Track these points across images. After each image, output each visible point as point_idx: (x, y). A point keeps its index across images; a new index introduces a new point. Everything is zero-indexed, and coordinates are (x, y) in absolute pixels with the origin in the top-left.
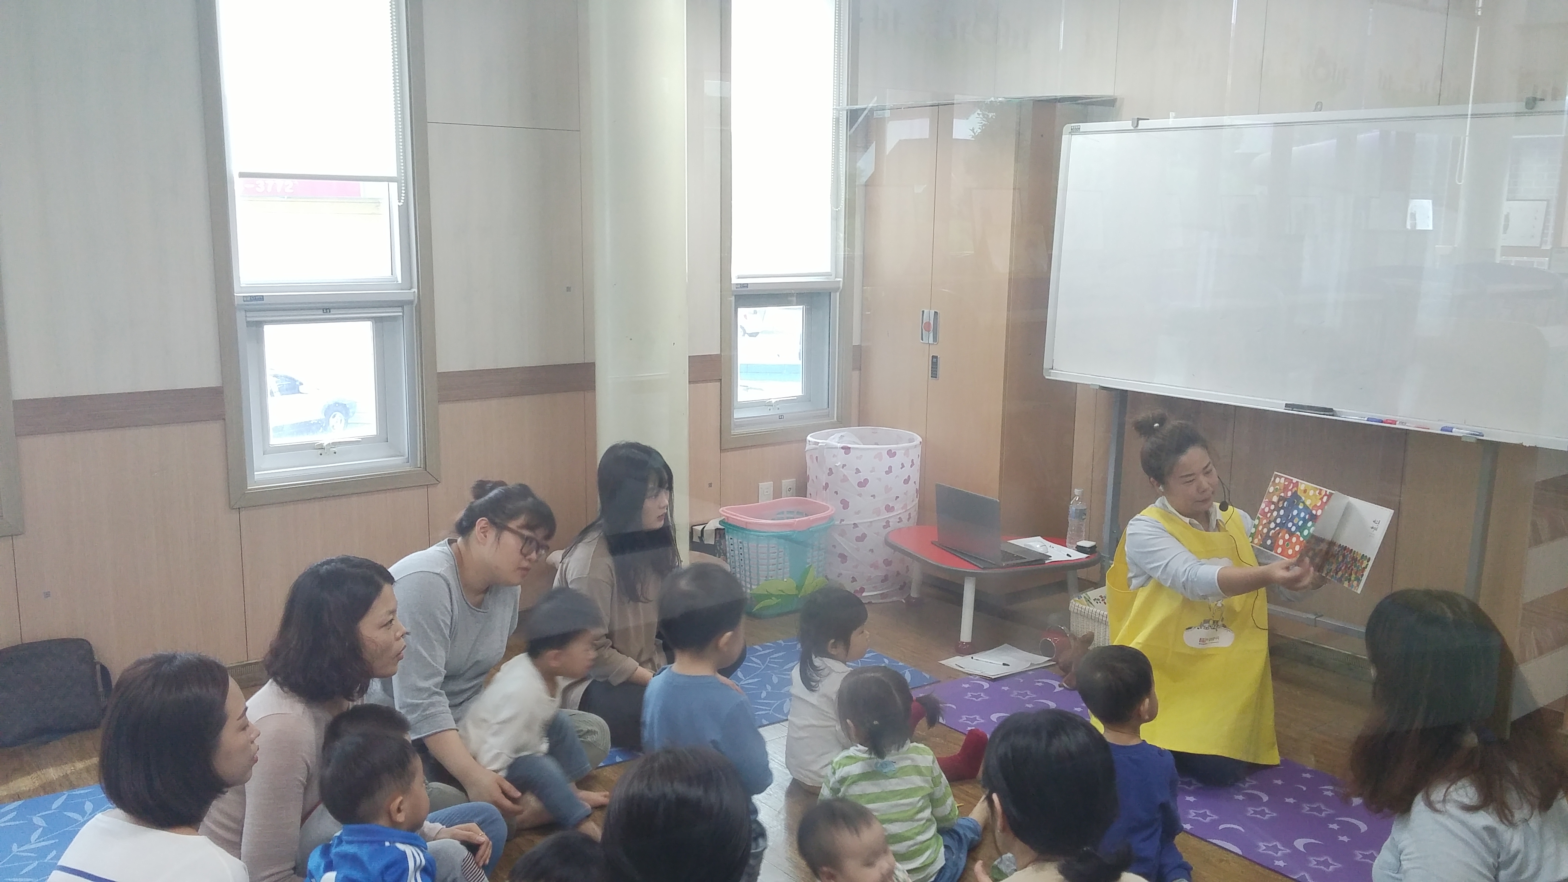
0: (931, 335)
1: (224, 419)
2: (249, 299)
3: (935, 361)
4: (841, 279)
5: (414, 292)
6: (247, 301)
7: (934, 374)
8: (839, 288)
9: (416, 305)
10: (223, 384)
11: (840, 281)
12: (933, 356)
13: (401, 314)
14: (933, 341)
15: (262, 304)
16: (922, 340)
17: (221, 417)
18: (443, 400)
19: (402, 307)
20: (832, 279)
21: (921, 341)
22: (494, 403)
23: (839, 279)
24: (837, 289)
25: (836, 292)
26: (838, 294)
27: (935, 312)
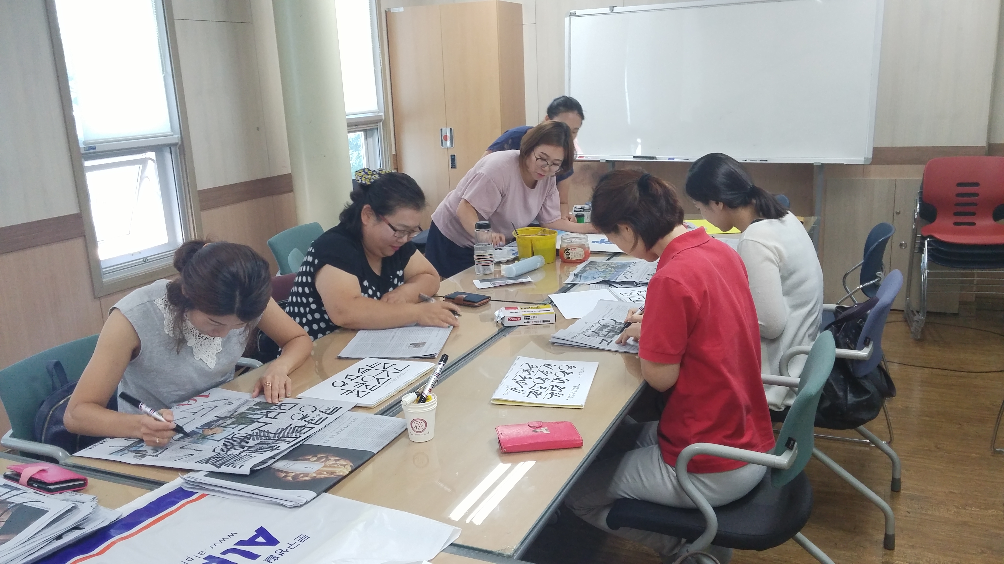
0: (449, 143)
1: (85, 236)
2: (87, 149)
3: (453, 159)
5: (178, 137)
6: (87, 150)
7: (453, 165)
8: (382, 119)
9: (180, 145)
10: (80, 210)
11: (382, 115)
12: (451, 156)
14: (451, 146)
15: (94, 153)
16: (442, 145)
17: (83, 235)
18: (203, 209)
19: (170, 148)
20: (376, 114)
21: (442, 147)
22: (228, 207)
23: (380, 114)
24: (381, 121)
26: (381, 123)
27: (451, 129)
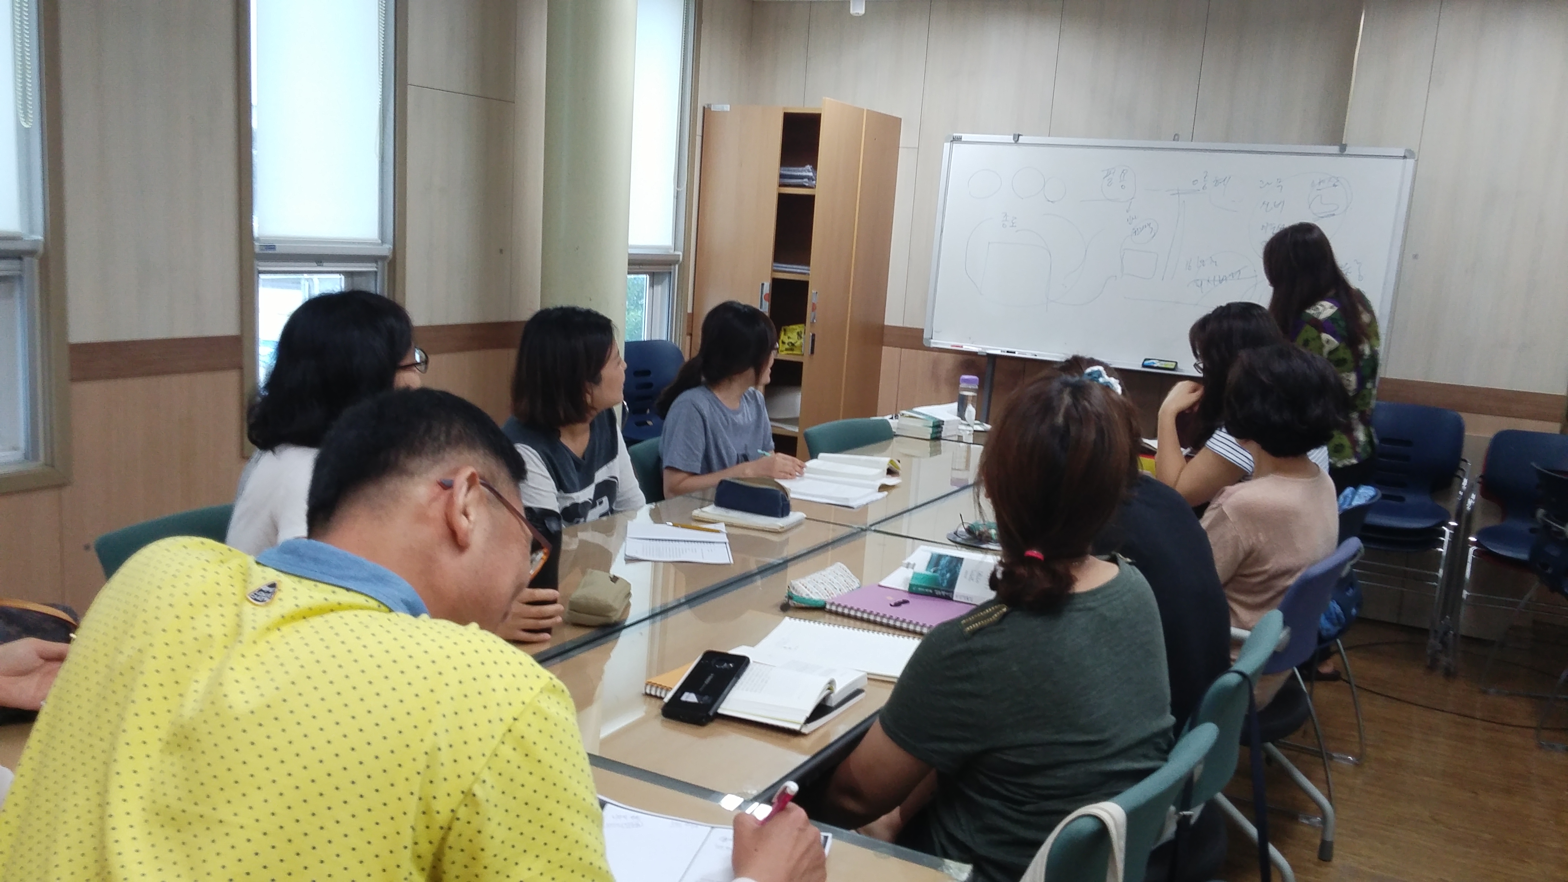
1: (243, 367)
2: (263, 248)
4: (681, 253)
5: (389, 248)
6: (262, 250)
8: (679, 260)
9: (390, 260)
10: (244, 331)
11: (679, 255)
13: (375, 269)
15: (273, 254)
17: (240, 368)
19: (376, 262)
20: (672, 252)
23: (677, 253)
24: (677, 262)
25: (675, 265)
26: (677, 266)
